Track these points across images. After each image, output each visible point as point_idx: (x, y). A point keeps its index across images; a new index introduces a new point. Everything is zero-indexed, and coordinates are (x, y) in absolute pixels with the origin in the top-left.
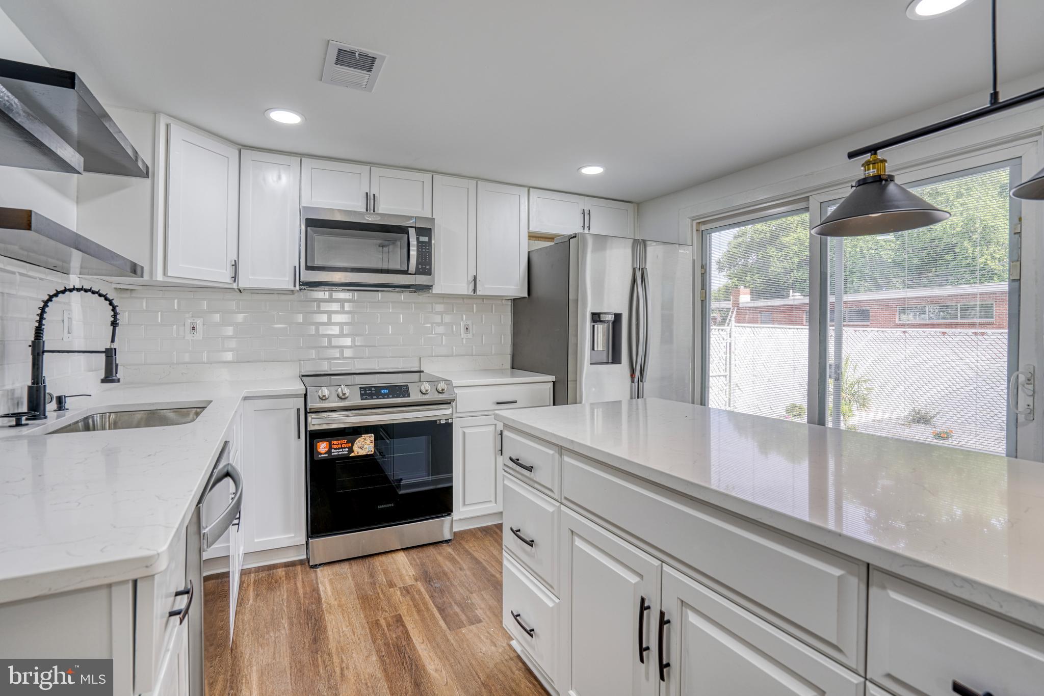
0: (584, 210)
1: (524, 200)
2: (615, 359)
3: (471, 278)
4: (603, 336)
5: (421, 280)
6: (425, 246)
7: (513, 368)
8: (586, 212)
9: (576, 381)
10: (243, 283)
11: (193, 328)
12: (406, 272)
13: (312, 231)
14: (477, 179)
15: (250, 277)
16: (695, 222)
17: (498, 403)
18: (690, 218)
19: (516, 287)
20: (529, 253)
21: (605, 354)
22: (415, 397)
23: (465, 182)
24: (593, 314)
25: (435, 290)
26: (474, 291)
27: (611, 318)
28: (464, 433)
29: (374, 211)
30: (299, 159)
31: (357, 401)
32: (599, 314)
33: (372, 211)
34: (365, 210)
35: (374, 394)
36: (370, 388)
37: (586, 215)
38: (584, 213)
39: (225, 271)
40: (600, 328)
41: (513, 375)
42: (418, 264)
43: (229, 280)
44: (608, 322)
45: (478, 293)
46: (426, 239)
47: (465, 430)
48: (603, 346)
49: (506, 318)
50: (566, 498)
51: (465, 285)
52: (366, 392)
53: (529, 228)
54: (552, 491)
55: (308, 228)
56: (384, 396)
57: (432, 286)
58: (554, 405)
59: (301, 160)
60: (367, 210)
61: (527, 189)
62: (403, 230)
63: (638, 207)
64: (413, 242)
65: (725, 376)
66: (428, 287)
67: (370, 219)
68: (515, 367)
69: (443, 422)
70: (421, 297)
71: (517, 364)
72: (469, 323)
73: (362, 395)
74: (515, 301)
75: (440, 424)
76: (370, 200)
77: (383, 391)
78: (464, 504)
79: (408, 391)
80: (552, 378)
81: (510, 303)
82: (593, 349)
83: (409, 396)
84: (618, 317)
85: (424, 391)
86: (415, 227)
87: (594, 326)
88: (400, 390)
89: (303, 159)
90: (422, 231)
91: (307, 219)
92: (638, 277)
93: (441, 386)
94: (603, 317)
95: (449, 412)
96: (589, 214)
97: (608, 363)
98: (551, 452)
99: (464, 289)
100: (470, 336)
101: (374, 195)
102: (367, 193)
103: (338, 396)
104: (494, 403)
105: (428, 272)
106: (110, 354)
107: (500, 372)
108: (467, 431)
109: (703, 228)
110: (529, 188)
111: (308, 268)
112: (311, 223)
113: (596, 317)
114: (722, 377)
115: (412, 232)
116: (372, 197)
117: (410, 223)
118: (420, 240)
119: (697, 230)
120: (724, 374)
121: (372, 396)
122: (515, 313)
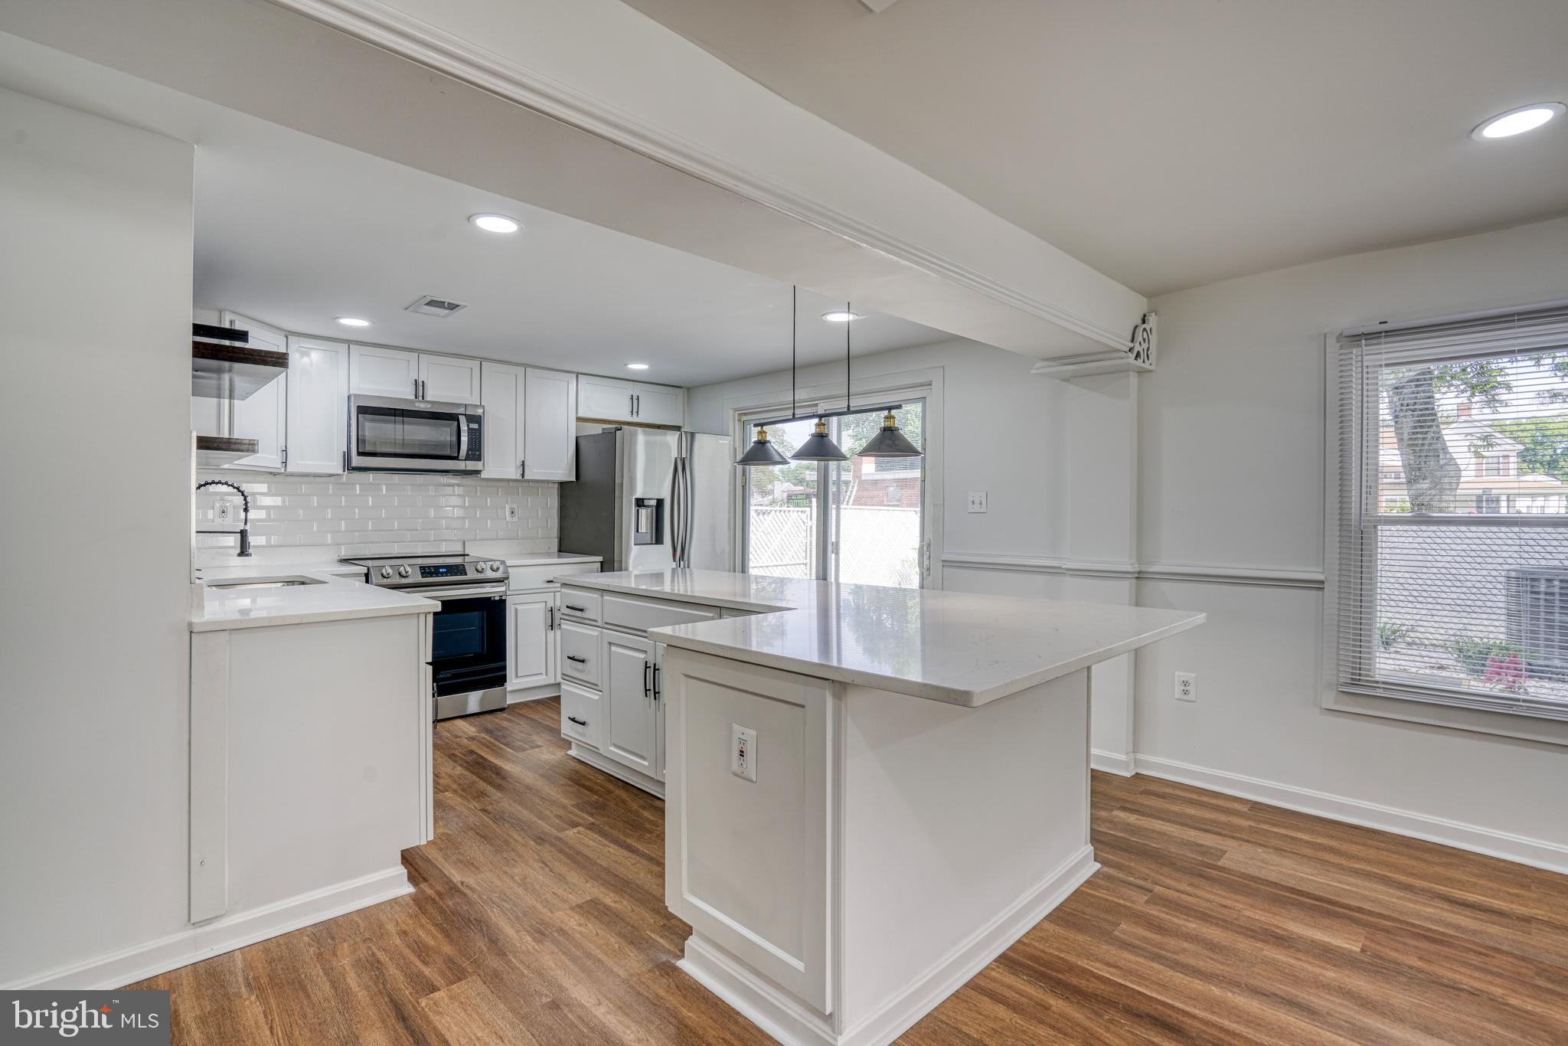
0: (632, 396)
1: (573, 386)
2: (659, 540)
3: (519, 463)
4: (647, 519)
5: (471, 465)
6: (476, 433)
7: (560, 551)
8: (635, 398)
9: (621, 561)
10: (289, 470)
11: (223, 512)
12: (456, 458)
13: (364, 417)
14: (526, 366)
15: (299, 462)
16: (737, 413)
17: (548, 582)
18: (736, 410)
19: (564, 471)
20: (577, 437)
21: (649, 535)
22: (471, 575)
23: (513, 369)
24: (638, 500)
25: (484, 475)
26: (523, 475)
27: (653, 503)
28: (516, 610)
29: (423, 399)
30: (347, 345)
31: (420, 579)
32: (642, 500)
33: (421, 398)
34: (413, 398)
35: (433, 573)
36: (429, 567)
37: (635, 401)
38: (632, 399)
39: (275, 457)
40: (643, 512)
41: (559, 557)
42: (468, 450)
43: (279, 465)
44: (651, 506)
45: (526, 477)
46: (476, 426)
47: (517, 607)
48: (647, 529)
49: (553, 501)
50: (606, 623)
51: (514, 470)
52: (426, 571)
53: (577, 413)
54: (596, 621)
55: (360, 415)
56: (442, 574)
57: (481, 471)
58: (601, 572)
59: (349, 346)
60: (416, 398)
61: (575, 375)
62: (454, 417)
63: (688, 391)
64: (464, 428)
65: (806, 564)
66: (478, 472)
67: (421, 406)
68: (562, 549)
69: (497, 598)
70: (468, 481)
71: (564, 548)
72: (515, 506)
73: (422, 573)
74: (562, 485)
75: (495, 601)
76: (419, 387)
77: (441, 570)
78: (517, 676)
79: (465, 570)
80: (600, 559)
81: (556, 486)
82: (638, 531)
83: (466, 574)
84: (660, 503)
85: (480, 569)
86: (465, 415)
87: (638, 510)
88: (459, 569)
89: (351, 346)
90: (471, 419)
91: (358, 407)
92: (682, 467)
93: (496, 565)
94: (646, 503)
95: (503, 589)
96: (638, 399)
97: (652, 544)
98: (596, 596)
99: (513, 473)
100: (516, 519)
101: (423, 382)
102: (416, 380)
103: (400, 574)
104: (544, 582)
105: (479, 458)
107: (549, 555)
108: (518, 607)
109: (744, 418)
110: (578, 374)
111: (360, 454)
112: (362, 410)
113: (640, 503)
114: (802, 566)
115: (462, 419)
116: (421, 384)
117: (461, 410)
118: (471, 427)
119: (739, 420)
120: (805, 562)
121: (431, 574)
122: (563, 497)
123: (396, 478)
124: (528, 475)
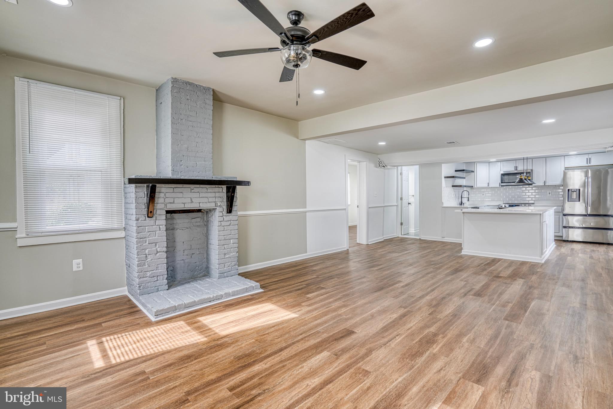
124: (547, 184)
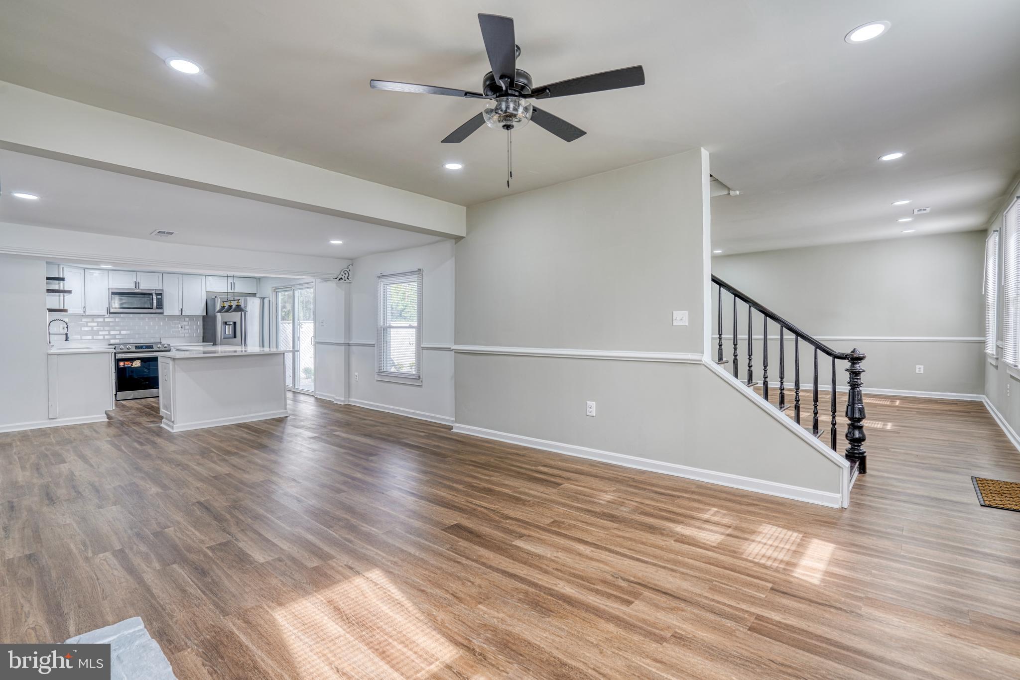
0: (231, 282)
1: (204, 280)
2: (235, 337)
3: (180, 310)
4: (229, 329)
5: (159, 310)
6: (160, 299)
7: (203, 341)
10: (87, 314)
12: (152, 308)
13: (114, 296)
14: (182, 274)
15: (90, 311)
18: (272, 288)
19: (200, 312)
20: (206, 298)
21: (231, 335)
22: (155, 349)
23: (177, 276)
24: (224, 322)
25: (165, 314)
26: (182, 314)
27: (231, 323)
29: (139, 288)
31: (134, 350)
32: (226, 322)
33: (137, 288)
36: (139, 346)
38: (231, 284)
39: (81, 310)
40: (227, 326)
41: (203, 343)
42: (157, 305)
46: (160, 296)
48: (230, 333)
49: (199, 323)
52: (137, 347)
53: (206, 290)
55: (112, 295)
56: (144, 349)
57: (164, 312)
60: (135, 288)
61: (205, 276)
62: (151, 294)
64: (155, 298)
66: (162, 313)
67: (137, 291)
70: (160, 316)
71: (205, 340)
72: (182, 325)
74: (203, 316)
76: (137, 284)
77: (143, 347)
79: (153, 347)
80: (212, 343)
81: (198, 317)
83: (153, 349)
84: (235, 323)
85: (159, 347)
86: (155, 293)
87: (225, 326)
88: (150, 347)
90: (157, 294)
93: (166, 345)
94: (228, 323)
96: (234, 284)
97: (232, 338)
99: (177, 313)
100: (184, 330)
101: (138, 282)
102: (135, 282)
103: (127, 348)
105: (162, 308)
106: (66, 334)
107: (198, 343)
109: (276, 290)
112: (113, 293)
115: (154, 295)
117: (154, 291)
118: (157, 297)
121: (139, 348)
122: (204, 321)
123: (131, 315)
124: (184, 314)
